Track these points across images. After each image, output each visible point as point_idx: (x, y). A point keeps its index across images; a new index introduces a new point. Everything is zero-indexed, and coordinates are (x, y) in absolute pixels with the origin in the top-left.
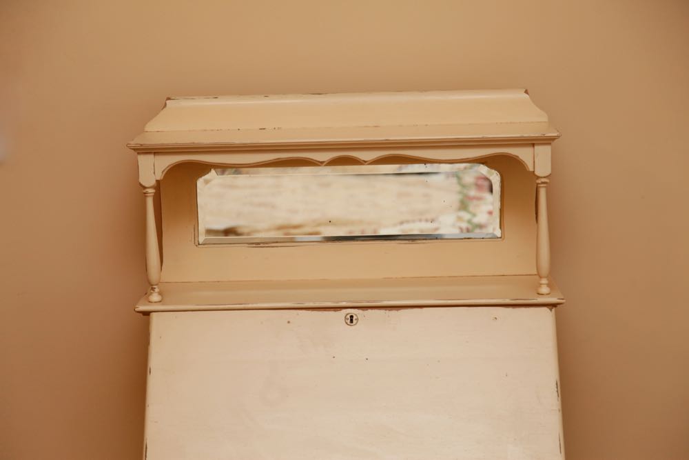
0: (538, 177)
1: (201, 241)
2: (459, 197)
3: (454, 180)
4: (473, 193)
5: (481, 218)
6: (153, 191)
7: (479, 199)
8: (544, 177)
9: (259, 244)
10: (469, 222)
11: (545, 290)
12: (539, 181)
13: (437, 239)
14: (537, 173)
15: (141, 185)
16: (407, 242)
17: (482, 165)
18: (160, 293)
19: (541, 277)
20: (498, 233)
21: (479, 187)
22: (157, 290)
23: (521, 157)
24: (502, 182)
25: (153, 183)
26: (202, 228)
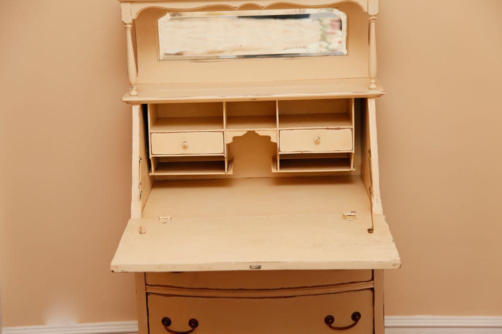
0: (370, 16)
1: (161, 59)
2: (321, 32)
3: (318, 22)
4: (329, 30)
5: (334, 45)
6: (131, 26)
7: (333, 34)
8: (375, 16)
9: (196, 60)
10: (327, 48)
11: (373, 86)
12: (371, 18)
13: (307, 56)
14: (369, 13)
15: (123, 22)
16: (289, 58)
17: (335, 9)
18: (137, 90)
19: (371, 79)
20: (345, 52)
21: (333, 26)
22: (135, 88)
23: (360, 3)
24: (348, 19)
25: (130, 21)
26: (162, 53)
